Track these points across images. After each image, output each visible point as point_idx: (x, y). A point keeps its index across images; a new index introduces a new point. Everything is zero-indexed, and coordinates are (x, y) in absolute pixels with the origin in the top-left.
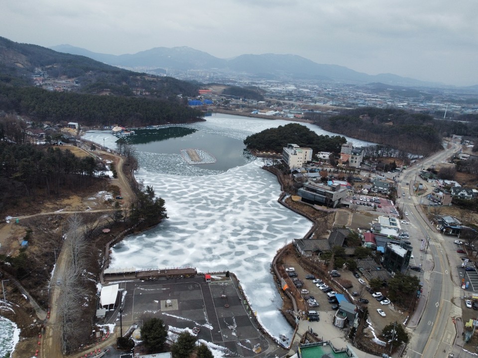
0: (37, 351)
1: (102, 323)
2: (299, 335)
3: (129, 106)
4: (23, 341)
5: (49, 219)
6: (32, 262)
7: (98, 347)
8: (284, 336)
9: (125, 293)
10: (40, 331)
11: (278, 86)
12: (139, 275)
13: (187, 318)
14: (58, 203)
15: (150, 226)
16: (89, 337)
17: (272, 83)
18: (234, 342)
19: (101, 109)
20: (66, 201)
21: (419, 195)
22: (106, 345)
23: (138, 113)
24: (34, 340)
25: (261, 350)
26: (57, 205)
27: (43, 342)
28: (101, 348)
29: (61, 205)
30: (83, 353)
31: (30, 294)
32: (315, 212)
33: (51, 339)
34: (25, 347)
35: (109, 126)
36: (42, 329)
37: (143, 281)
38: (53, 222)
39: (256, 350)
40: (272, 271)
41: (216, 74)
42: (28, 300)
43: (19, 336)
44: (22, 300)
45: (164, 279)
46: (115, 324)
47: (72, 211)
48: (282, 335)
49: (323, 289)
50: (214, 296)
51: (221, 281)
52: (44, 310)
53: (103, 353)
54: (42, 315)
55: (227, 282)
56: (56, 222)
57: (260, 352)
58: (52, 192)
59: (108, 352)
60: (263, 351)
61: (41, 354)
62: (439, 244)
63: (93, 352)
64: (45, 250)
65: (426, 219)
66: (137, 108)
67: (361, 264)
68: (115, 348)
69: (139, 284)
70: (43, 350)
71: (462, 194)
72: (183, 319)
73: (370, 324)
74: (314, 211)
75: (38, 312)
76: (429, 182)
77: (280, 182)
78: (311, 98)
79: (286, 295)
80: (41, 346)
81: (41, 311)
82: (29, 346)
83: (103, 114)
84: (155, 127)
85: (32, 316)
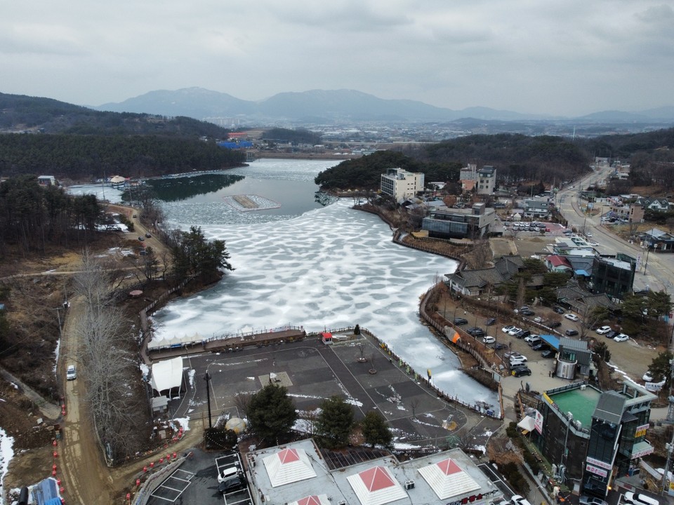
0: (54, 467)
1: (165, 418)
2: (508, 398)
3: (131, 147)
4: (23, 455)
5: (35, 281)
6: (17, 334)
7: (169, 451)
8: (484, 403)
9: (192, 373)
10: (53, 435)
11: (334, 130)
12: (209, 347)
13: (312, 395)
14: (44, 262)
15: (206, 285)
16: (148, 440)
17: (325, 127)
18: (405, 419)
19: (89, 154)
20: (58, 260)
21: (593, 215)
22: (183, 447)
23: (147, 157)
24: (43, 452)
25: (455, 425)
26: (45, 264)
27: (63, 452)
28: (177, 452)
29: (50, 264)
30: (145, 462)
31: (23, 380)
32: (455, 248)
33: (77, 446)
34: (29, 463)
35: (103, 177)
36: (57, 433)
37: (218, 354)
38: (41, 285)
39: (449, 427)
40: (423, 322)
41: (244, 121)
42: (20, 391)
43: (13, 448)
44: (9, 390)
45: (253, 347)
46: (188, 418)
47: (71, 271)
48: (480, 402)
49: (515, 335)
50: (345, 361)
51: (349, 341)
52: (55, 404)
53: (182, 459)
54: (52, 412)
55: (360, 342)
56: (48, 286)
57: (457, 429)
58: (32, 249)
59: (192, 455)
60: (460, 427)
61: (64, 472)
62: (656, 264)
63: (164, 458)
64: (37, 319)
65: (619, 238)
66: (145, 150)
67: (562, 294)
68: (201, 450)
69: (213, 358)
70: (65, 464)
71: (654, 207)
72: (306, 397)
73: (614, 367)
74: (452, 247)
75: (43, 406)
76: (597, 201)
77: (386, 219)
78: (385, 138)
79: (460, 348)
80: (61, 459)
81: (48, 404)
82: (36, 461)
83: (92, 160)
84: (175, 176)
85: (34, 415)
